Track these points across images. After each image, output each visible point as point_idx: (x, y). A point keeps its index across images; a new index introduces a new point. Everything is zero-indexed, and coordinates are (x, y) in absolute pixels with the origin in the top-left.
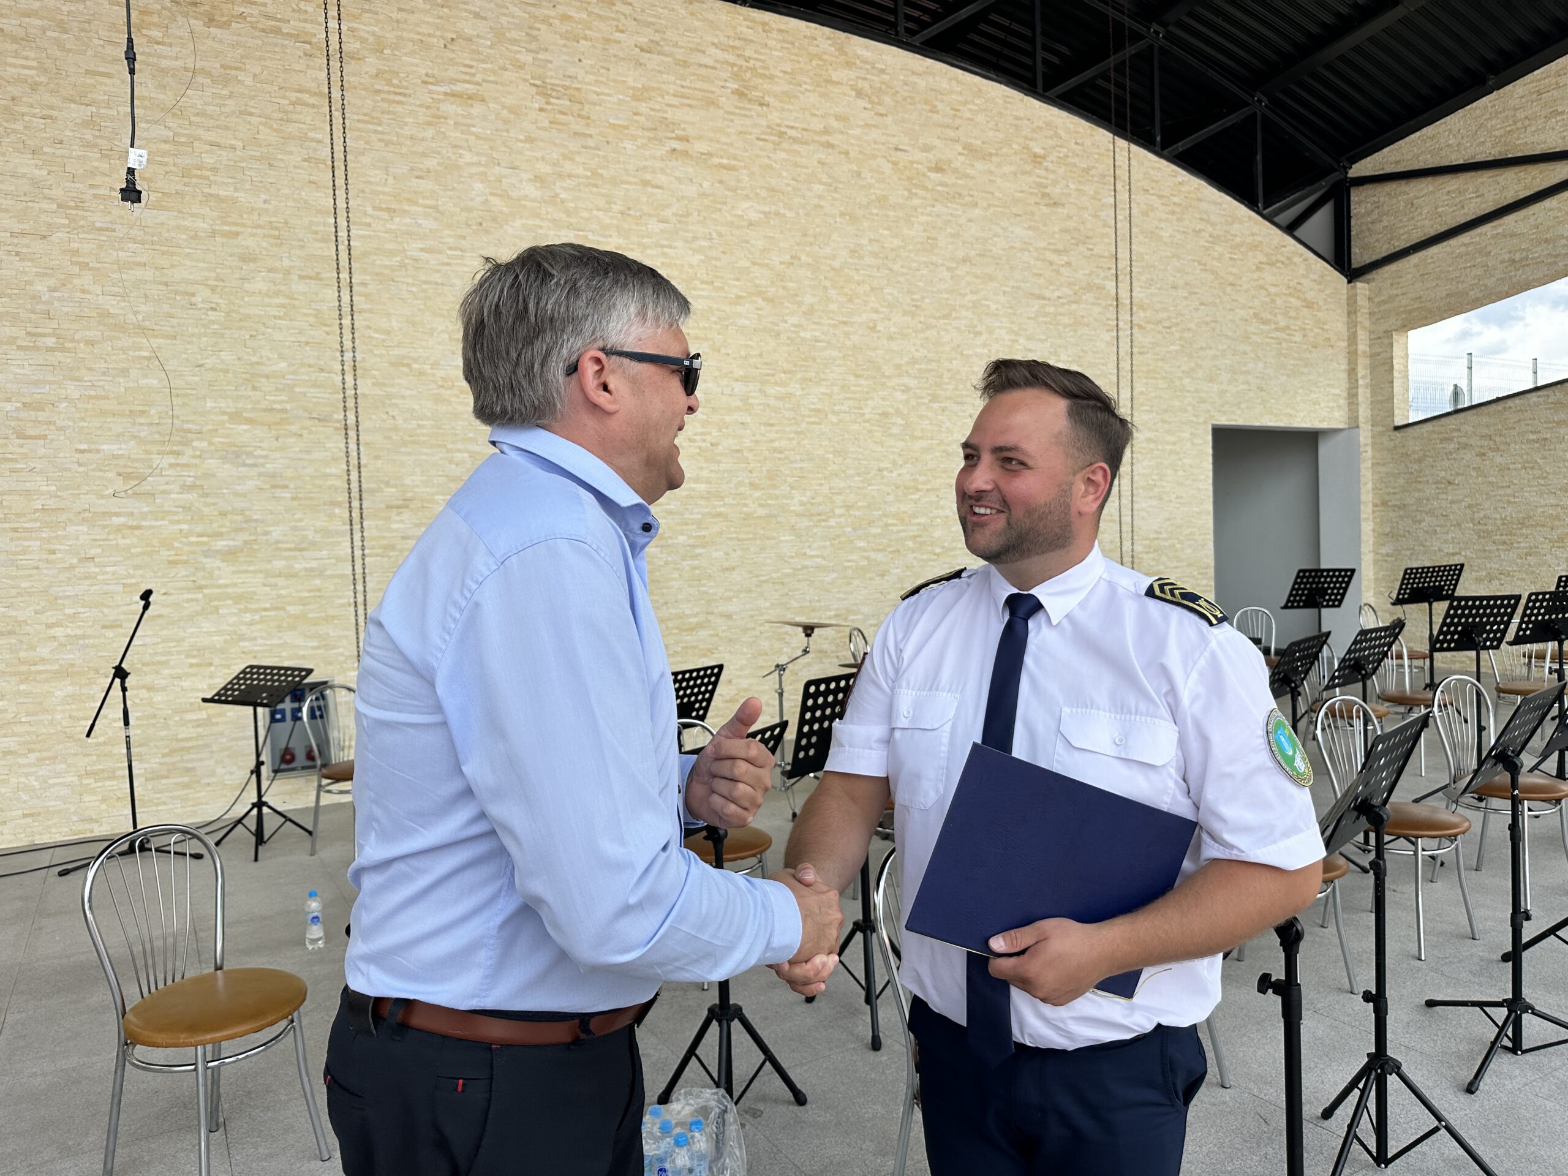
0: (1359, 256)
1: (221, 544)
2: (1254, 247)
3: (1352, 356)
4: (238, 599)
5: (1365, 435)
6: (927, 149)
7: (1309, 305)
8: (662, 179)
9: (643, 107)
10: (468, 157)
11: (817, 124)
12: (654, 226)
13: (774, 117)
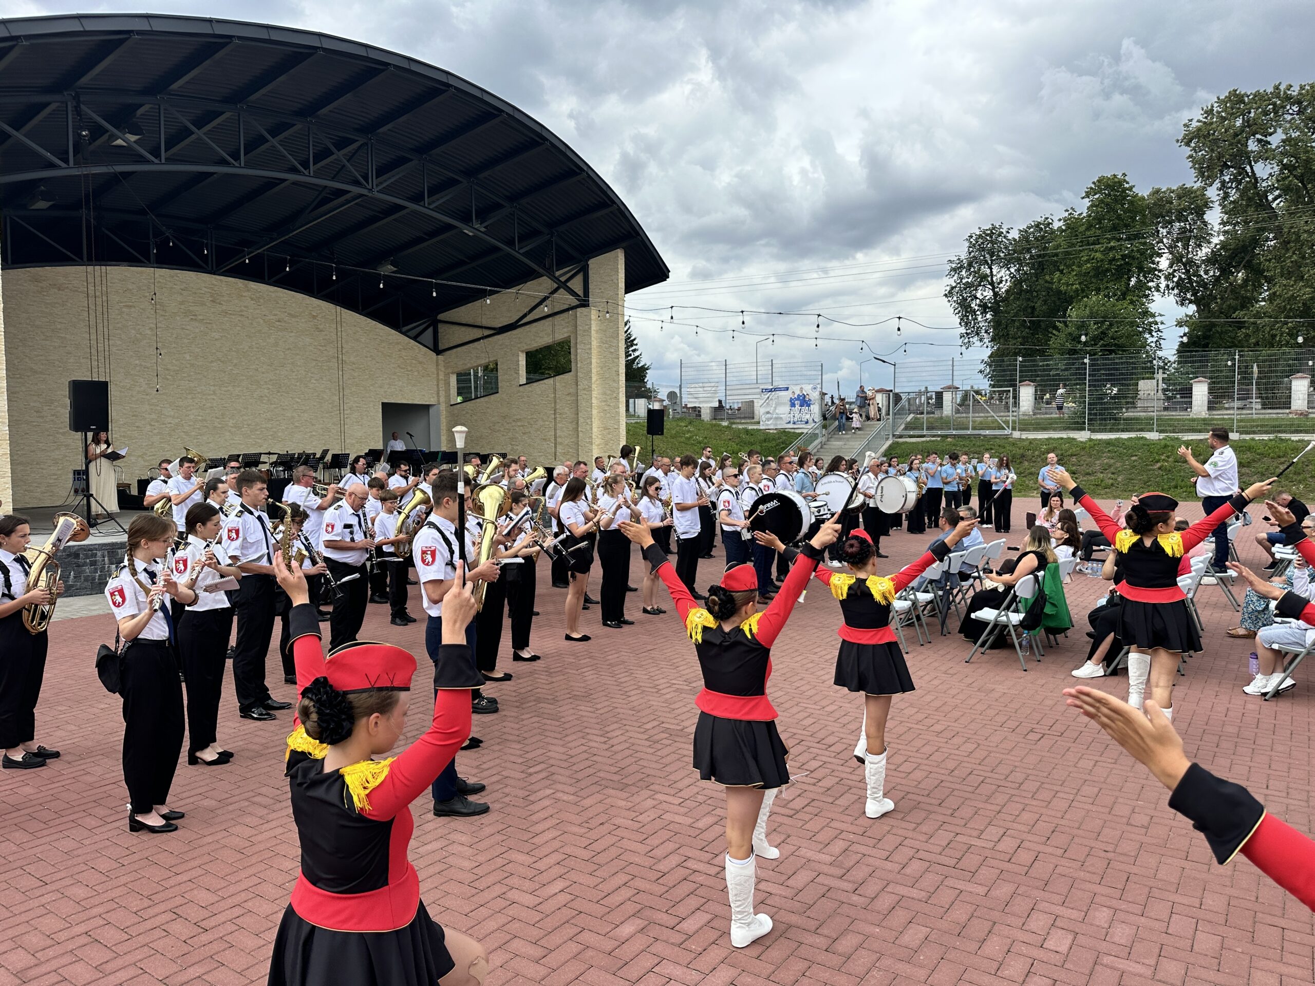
0: (441, 347)
1: (61, 431)
2: (398, 343)
3: (438, 380)
4: (66, 446)
5: (443, 407)
6: (275, 315)
7: (421, 363)
8: (188, 327)
9: (182, 307)
10: (130, 323)
11: (238, 309)
12: (186, 341)
13: (224, 308)
